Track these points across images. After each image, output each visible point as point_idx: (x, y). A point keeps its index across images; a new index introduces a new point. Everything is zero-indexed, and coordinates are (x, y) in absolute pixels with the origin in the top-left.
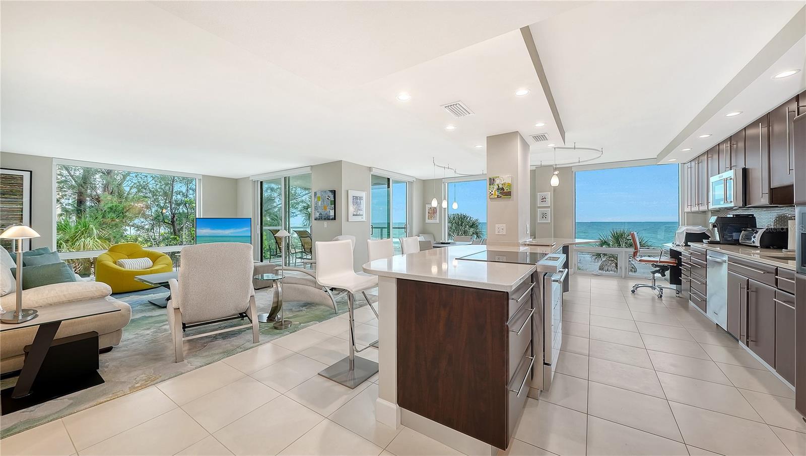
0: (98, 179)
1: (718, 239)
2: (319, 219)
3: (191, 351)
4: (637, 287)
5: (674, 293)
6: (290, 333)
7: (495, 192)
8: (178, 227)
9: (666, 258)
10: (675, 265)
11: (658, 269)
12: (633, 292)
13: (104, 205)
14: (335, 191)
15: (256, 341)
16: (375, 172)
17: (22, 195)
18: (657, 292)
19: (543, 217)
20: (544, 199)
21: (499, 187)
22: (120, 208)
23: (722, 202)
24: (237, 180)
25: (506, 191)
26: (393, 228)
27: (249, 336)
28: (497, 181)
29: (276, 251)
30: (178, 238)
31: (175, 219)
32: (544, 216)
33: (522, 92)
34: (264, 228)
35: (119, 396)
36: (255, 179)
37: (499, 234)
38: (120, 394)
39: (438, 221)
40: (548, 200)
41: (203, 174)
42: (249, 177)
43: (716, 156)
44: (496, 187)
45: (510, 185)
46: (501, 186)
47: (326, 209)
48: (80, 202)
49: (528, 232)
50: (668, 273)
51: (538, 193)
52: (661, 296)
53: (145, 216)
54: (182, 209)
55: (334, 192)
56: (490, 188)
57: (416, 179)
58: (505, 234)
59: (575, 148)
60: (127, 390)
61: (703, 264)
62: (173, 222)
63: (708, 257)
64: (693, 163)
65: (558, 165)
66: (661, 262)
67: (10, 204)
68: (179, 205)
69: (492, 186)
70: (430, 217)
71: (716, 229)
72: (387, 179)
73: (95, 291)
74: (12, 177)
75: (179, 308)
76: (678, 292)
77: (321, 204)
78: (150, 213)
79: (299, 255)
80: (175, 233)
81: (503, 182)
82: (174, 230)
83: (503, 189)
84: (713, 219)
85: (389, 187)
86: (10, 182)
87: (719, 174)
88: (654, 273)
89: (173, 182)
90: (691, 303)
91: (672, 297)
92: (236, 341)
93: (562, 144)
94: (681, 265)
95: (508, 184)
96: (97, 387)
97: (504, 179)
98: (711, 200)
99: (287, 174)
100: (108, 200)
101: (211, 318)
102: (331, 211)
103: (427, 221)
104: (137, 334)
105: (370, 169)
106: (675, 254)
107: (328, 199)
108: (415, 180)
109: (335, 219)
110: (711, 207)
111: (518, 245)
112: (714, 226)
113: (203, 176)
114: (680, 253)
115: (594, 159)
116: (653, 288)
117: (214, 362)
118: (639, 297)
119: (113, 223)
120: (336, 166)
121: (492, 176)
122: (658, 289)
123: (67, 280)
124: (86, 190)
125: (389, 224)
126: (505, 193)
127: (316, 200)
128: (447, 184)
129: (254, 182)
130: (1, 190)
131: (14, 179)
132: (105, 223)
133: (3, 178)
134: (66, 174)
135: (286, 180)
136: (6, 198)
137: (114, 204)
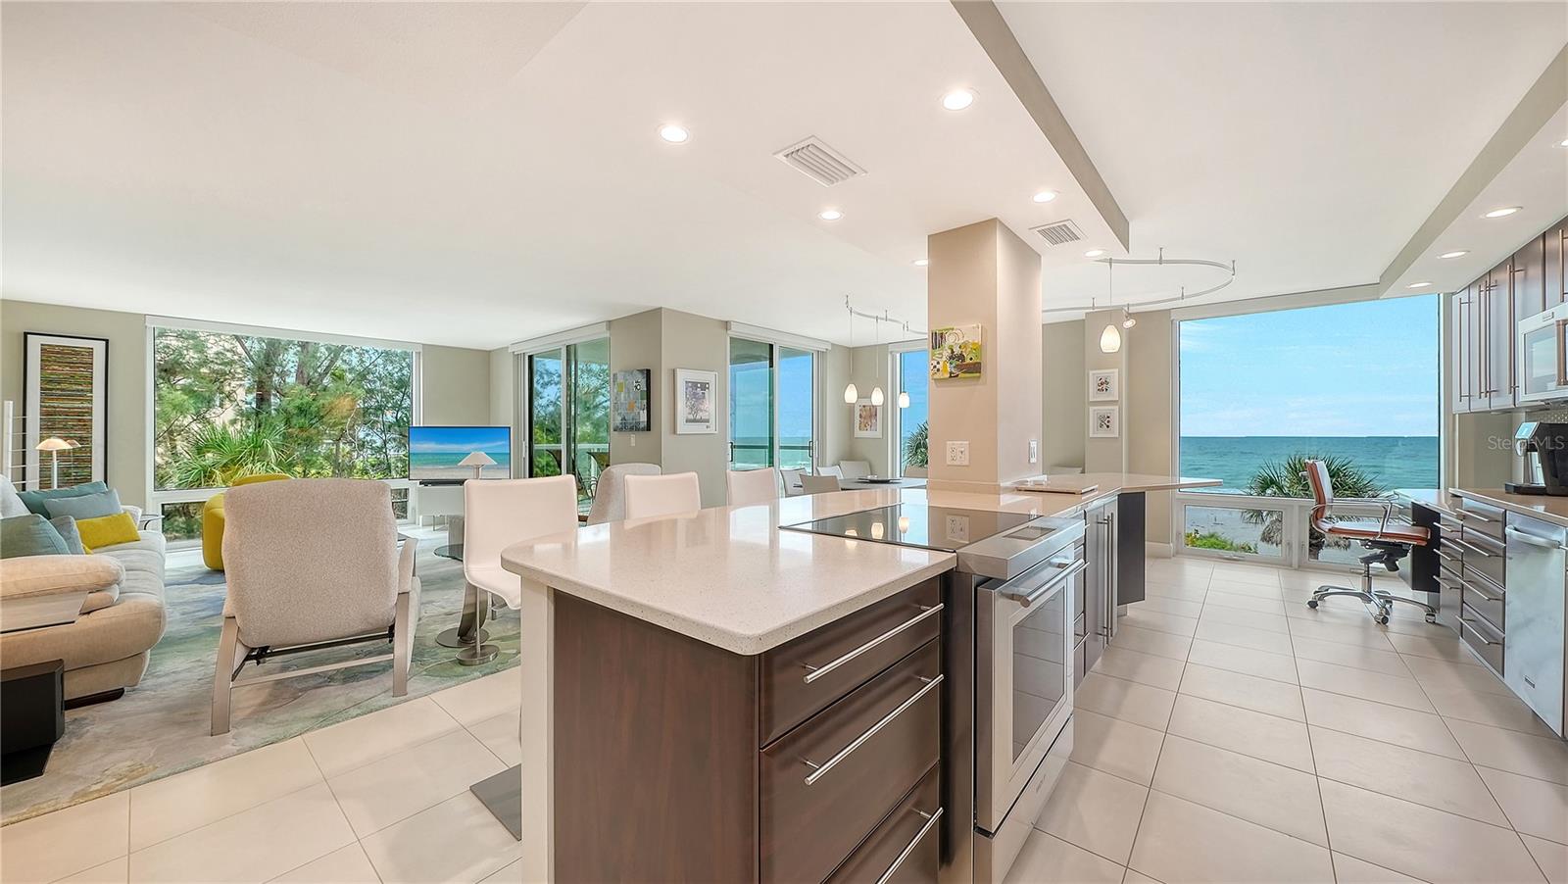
0: (290, 359)
1: (1540, 480)
2: (622, 430)
3: (265, 707)
4: (1323, 594)
5: (1421, 614)
6: (484, 675)
7: (945, 366)
9: (1401, 527)
10: (1424, 544)
11: (1378, 551)
12: (1313, 605)
14: (649, 371)
15: (400, 691)
16: (736, 331)
17: (92, 384)
18: (1374, 608)
19: (1101, 426)
20: (1103, 386)
21: (953, 352)
23: (1552, 385)
24: (488, 352)
25: (968, 361)
26: (781, 447)
27: (387, 681)
28: (950, 340)
32: (1105, 422)
33: (958, 99)
34: (536, 447)
35: (40, 812)
36: (518, 350)
37: (955, 463)
38: (46, 807)
39: (878, 434)
40: (1114, 386)
41: (423, 342)
42: (508, 348)
43: (1535, 271)
44: (947, 353)
45: (979, 349)
46: (957, 351)
47: (633, 409)
48: (262, 400)
49: (1033, 460)
50: (1405, 563)
51: (1091, 373)
52: (1385, 621)
55: (647, 374)
56: (933, 355)
57: (833, 345)
58: (966, 463)
59: (1161, 262)
60: (64, 800)
61: (1498, 547)
63: (1508, 530)
64: (1474, 292)
65: (1133, 305)
66: (1384, 535)
67: (69, 399)
69: (937, 351)
70: (863, 427)
71: (1535, 455)
72: (768, 347)
73: (85, 574)
74: (75, 352)
75: (234, 617)
76: (1432, 610)
77: (625, 398)
81: (961, 341)
83: (961, 357)
84: (1526, 430)
85: (771, 365)
86: (71, 360)
87: (1545, 310)
88: (1367, 561)
90: (1464, 646)
91: (1416, 624)
92: (362, 690)
93: (1119, 252)
94: (1438, 545)
95: (974, 344)
96: (23, 785)
97: (964, 334)
98: (1521, 382)
99: (571, 339)
100: (298, 395)
101: (311, 638)
102: (642, 412)
103: (858, 433)
104: (199, 661)
105: (726, 325)
106: (1424, 516)
107: (637, 387)
108: (831, 348)
109: (649, 429)
110: (1524, 398)
111: (997, 490)
112: (1531, 448)
113: (422, 345)
114: (1435, 516)
115: (1218, 288)
116: (1365, 597)
117: (285, 738)
118: (1326, 619)
119: (305, 435)
120: (649, 320)
121: (937, 328)
122: (1377, 601)
123: (44, 550)
124: (271, 378)
125: (771, 440)
126: (967, 367)
127: (616, 391)
128: (898, 355)
129: (517, 356)
130: (51, 374)
131: (78, 353)
132: (291, 435)
133: (58, 353)
134: (240, 350)
135: (571, 351)
136: (62, 390)
137: (304, 401)
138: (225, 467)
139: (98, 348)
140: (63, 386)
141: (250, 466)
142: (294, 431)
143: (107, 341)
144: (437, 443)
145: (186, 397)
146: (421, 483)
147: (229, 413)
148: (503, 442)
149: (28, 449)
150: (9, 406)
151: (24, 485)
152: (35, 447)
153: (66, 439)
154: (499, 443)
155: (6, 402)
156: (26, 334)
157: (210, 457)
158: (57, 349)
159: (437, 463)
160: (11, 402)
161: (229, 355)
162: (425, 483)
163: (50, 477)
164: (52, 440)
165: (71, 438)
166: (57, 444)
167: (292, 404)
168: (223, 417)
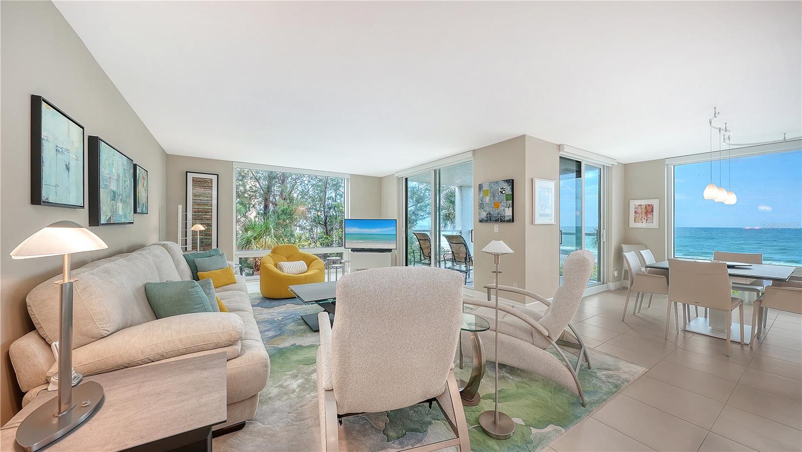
2: (487, 221)
8: (329, 228)
13: (279, 209)
14: (513, 180)
17: (212, 197)
22: (288, 211)
24: (381, 178)
29: (421, 258)
30: (329, 238)
31: (327, 221)
36: (400, 175)
39: (655, 224)
42: (394, 174)
47: (498, 207)
48: (266, 207)
53: (306, 218)
54: (332, 212)
55: (511, 182)
57: (617, 162)
62: (326, 223)
67: (203, 205)
68: (330, 208)
70: (639, 220)
72: (577, 164)
74: (205, 181)
77: (490, 199)
78: (310, 216)
79: (449, 264)
80: (327, 233)
82: (327, 230)
86: (204, 185)
89: (326, 188)
99: (436, 166)
100: (282, 205)
102: (507, 209)
103: (632, 224)
105: (560, 147)
107: (501, 192)
108: (616, 164)
109: (513, 221)
113: (351, 175)
119: (285, 223)
120: (517, 143)
124: (270, 197)
127: (481, 195)
128: (673, 167)
129: (399, 179)
130: (197, 192)
131: (207, 182)
132: (279, 224)
133: (199, 181)
134: (258, 185)
135: (437, 173)
136: (201, 200)
137: (285, 207)
138: (255, 238)
139: (214, 178)
140: (201, 198)
141: (265, 237)
142: (281, 221)
143: (218, 175)
144: (358, 228)
145: (241, 206)
146: (351, 250)
147: (254, 214)
148: (393, 228)
149: (187, 230)
150: (180, 207)
151: (186, 247)
152: (191, 229)
153: (202, 224)
154: (391, 228)
155: (179, 206)
156: (187, 172)
157: (250, 233)
158: (198, 180)
159: (358, 239)
160: (181, 206)
161: (254, 188)
162: (354, 250)
163: (196, 243)
164: (197, 225)
165: (204, 224)
166: (200, 227)
167: (280, 209)
168: (252, 214)
